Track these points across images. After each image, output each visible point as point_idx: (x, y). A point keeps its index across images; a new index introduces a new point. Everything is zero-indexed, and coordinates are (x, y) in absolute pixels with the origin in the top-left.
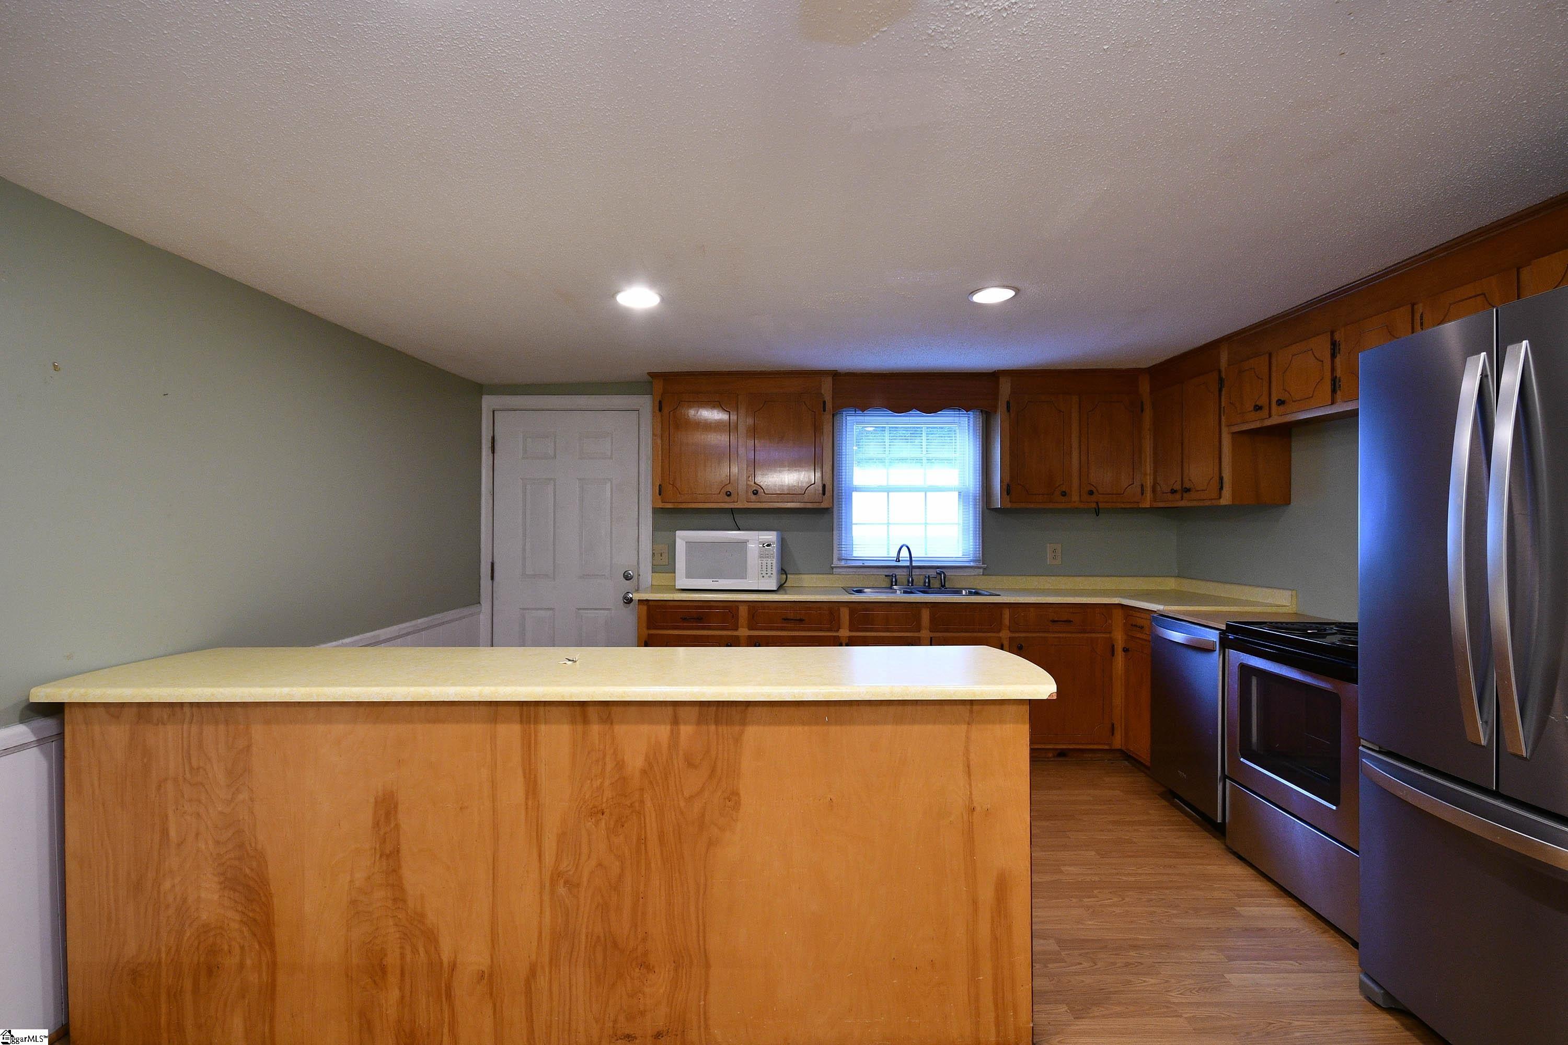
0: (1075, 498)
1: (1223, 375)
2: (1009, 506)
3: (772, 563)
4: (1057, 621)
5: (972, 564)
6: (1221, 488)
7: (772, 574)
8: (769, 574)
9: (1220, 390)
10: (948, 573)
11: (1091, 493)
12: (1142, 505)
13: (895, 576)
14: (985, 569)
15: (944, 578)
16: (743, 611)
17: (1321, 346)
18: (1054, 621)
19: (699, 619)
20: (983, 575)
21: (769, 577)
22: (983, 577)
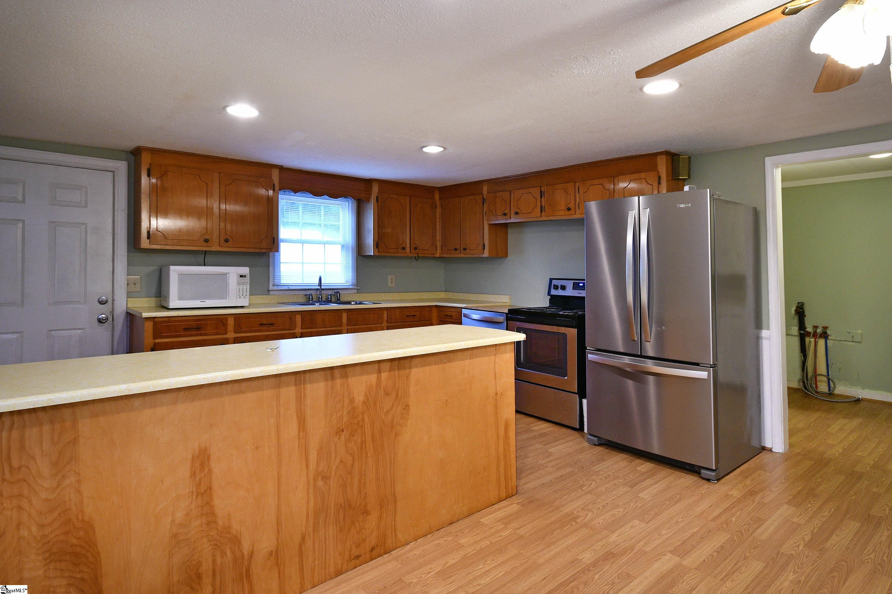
0: (408, 250)
1: (485, 197)
2: (377, 254)
3: (243, 288)
4: (409, 316)
5: (351, 287)
6: (484, 249)
7: (246, 295)
8: (244, 295)
9: (483, 204)
10: (341, 292)
11: (416, 248)
12: (436, 256)
13: (312, 295)
14: (358, 289)
15: (339, 295)
16: (231, 322)
17: (536, 192)
18: (407, 316)
19: (198, 328)
20: (357, 293)
21: (245, 297)
22: (358, 294)
